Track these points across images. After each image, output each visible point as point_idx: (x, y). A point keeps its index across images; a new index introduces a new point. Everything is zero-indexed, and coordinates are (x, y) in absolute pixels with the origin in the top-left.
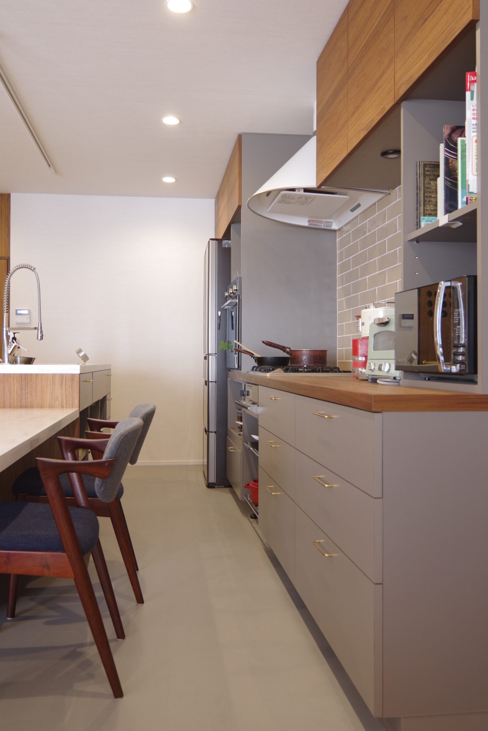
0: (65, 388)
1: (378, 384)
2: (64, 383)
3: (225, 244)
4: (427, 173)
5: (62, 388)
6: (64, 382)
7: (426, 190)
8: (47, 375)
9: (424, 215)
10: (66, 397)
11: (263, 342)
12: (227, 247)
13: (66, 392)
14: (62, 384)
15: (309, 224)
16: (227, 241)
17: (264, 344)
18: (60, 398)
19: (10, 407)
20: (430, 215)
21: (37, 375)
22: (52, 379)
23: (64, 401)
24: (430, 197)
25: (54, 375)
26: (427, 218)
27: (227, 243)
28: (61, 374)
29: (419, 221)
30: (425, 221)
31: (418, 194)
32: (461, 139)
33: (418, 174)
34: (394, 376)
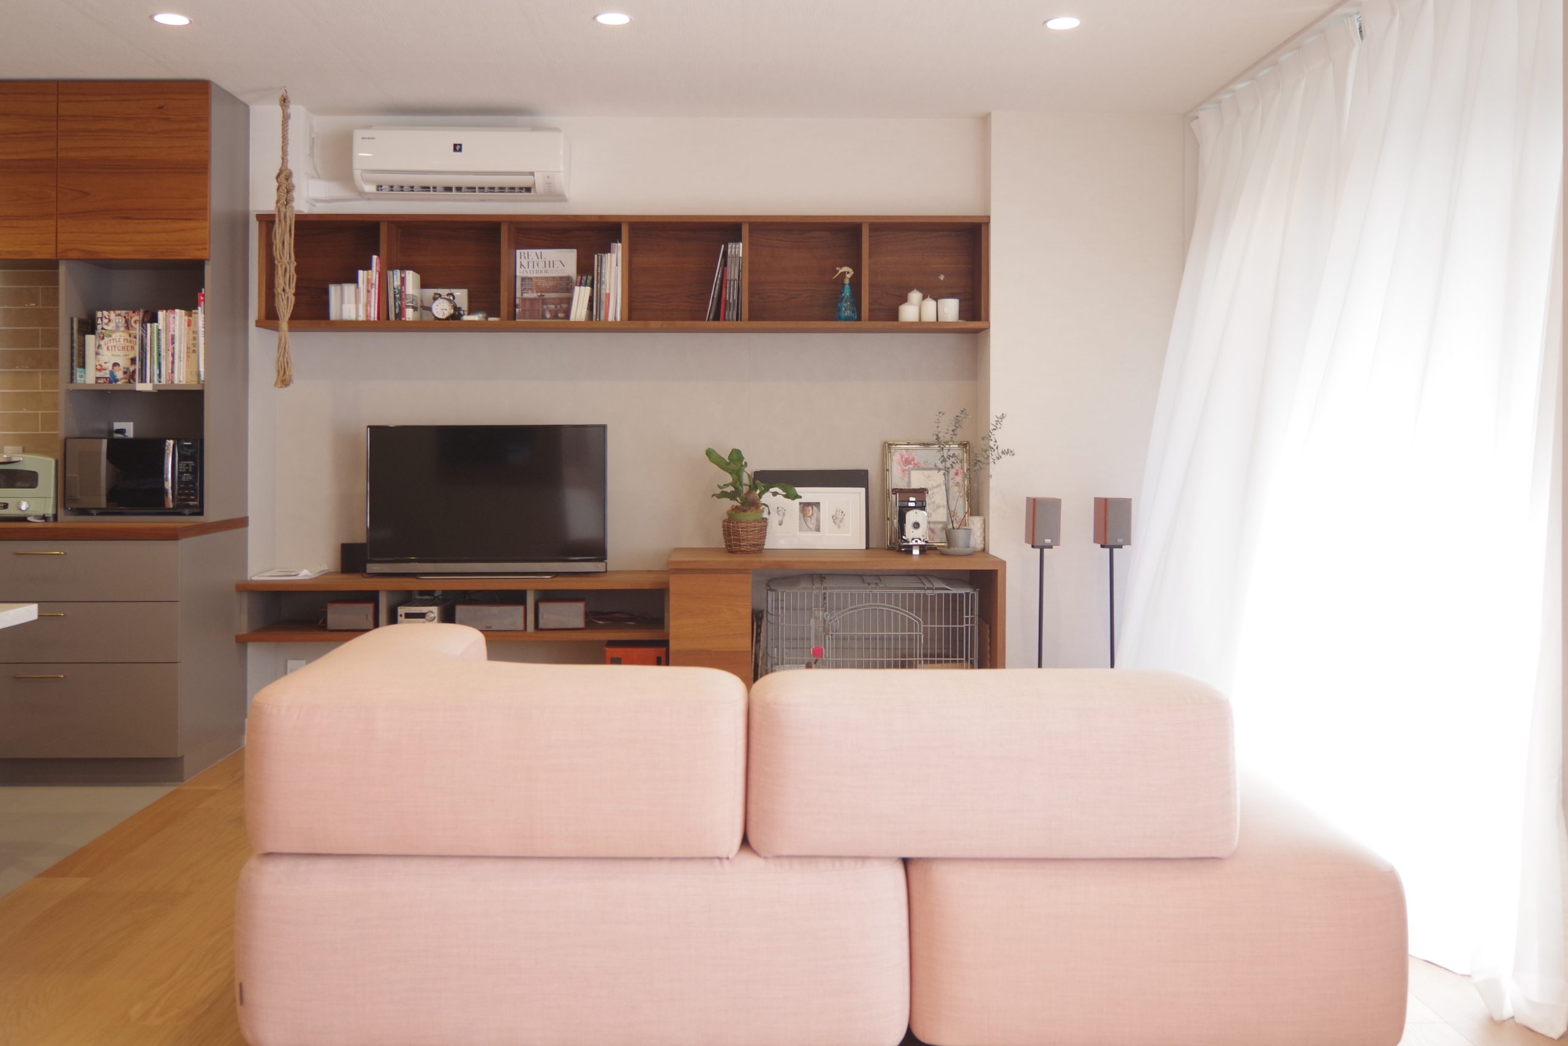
4: (81, 329)
7: (78, 345)
9: (78, 367)
20: (81, 367)
24: (79, 351)
26: (79, 369)
29: (74, 371)
30: (78, 372)
31: (72, 347)
32: (156, 324)
33: (72, 329)
34: (41, 513)
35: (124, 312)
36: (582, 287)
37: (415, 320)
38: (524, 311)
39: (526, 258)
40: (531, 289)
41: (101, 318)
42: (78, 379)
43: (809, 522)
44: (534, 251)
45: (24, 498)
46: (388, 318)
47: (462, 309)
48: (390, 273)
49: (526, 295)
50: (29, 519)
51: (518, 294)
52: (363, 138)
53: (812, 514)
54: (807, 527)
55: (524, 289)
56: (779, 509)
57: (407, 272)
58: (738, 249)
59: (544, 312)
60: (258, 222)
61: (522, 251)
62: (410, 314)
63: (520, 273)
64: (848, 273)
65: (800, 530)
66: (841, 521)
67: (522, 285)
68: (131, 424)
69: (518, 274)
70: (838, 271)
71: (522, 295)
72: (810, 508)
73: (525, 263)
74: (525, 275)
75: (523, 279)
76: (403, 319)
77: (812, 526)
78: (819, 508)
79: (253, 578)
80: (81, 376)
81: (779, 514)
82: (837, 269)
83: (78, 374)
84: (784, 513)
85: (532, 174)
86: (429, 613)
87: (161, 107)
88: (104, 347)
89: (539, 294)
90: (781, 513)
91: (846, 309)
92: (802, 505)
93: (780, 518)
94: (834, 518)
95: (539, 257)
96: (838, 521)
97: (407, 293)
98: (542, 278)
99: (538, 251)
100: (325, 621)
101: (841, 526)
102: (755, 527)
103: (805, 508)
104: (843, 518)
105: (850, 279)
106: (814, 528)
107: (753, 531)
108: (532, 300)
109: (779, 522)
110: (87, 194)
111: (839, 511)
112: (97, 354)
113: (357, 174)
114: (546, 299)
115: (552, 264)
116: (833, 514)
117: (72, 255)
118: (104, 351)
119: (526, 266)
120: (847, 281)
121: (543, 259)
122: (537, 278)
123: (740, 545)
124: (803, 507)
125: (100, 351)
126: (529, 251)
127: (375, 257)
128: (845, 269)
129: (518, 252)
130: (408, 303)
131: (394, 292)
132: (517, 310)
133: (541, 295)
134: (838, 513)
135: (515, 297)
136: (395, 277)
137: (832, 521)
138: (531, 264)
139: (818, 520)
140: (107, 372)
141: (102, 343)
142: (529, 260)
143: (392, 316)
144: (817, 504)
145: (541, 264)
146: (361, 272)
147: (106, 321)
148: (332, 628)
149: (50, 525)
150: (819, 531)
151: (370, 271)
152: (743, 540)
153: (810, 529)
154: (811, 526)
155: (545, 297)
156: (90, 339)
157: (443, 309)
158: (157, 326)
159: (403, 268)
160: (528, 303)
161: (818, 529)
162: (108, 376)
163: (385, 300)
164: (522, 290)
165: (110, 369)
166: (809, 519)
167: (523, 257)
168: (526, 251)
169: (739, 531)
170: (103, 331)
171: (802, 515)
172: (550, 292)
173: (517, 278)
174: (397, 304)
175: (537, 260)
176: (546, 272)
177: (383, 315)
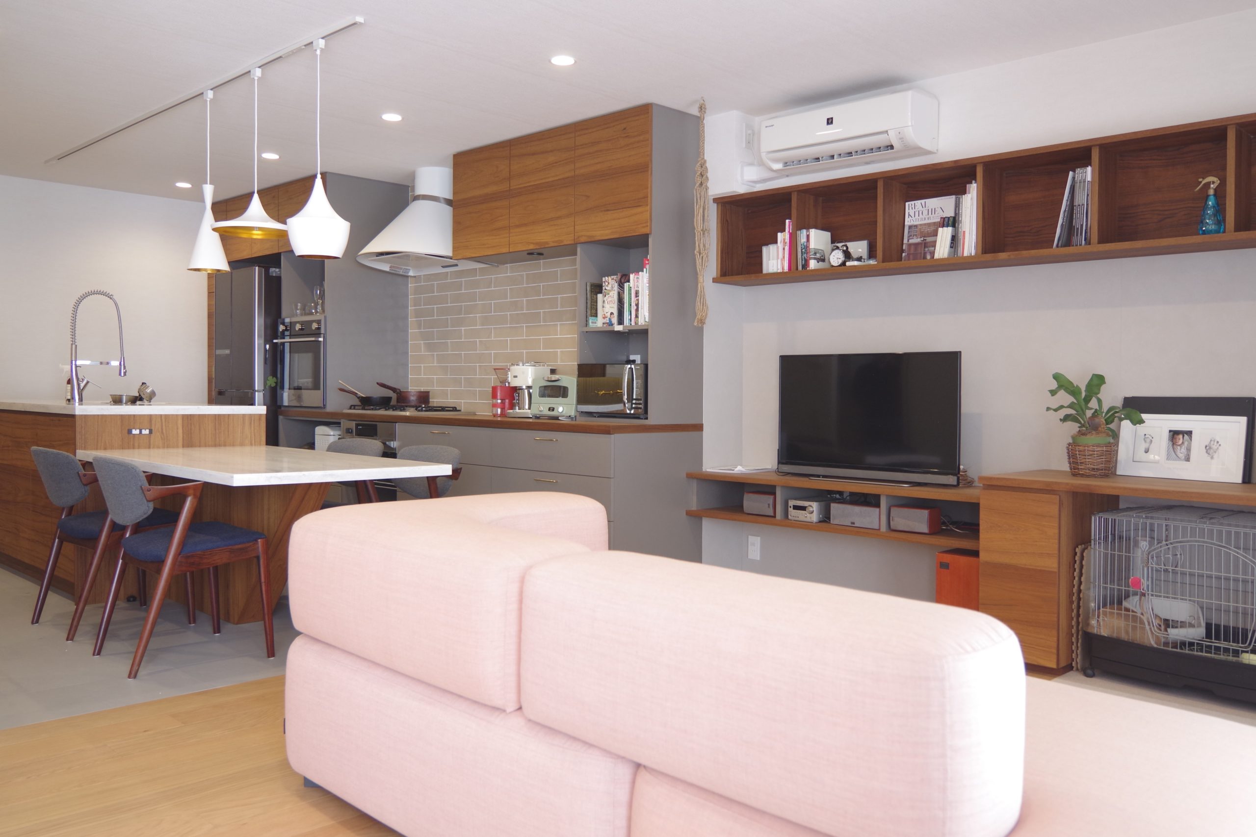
0: (254, 428)
1: (559, 420)
2: (253, 423)
3: (272, 272)
4: (593, 290)
5: (251, 427)
6: (253, 421)
7: (593, 301)
8: (238, 415)
9: (591, 316)
10: (254, 435)
11: (378, 383)
12: (274, 275)
13: (254, 431)
14: (251, 423)
15: (390, 270)
16: (275, 269)
17: (378, 386)
18: (249, 436)
19: (206, 446)
20: (594, 316)
21: (229, 415)
22: (242, 419)
23: (253, 439)
24: (594, 305)
25: (244, 415)
26: (592, 318)
27: (275, 271)
28: (250, 414)
29: (588, 319)
30: (591, 320)
31: (587, 303)
32: (627, 283)
33: (587, 290)
34: (568, 415)
35: (615, 276)
36: (944, 228)
37: (817, 268)
38: (909, 255)
39: (913, 208)
40: (916, 235)
41: (605, 282)
42: (590, 324)
43: (1179, 451)
44: (919, 201)
45: (560, 404)
46: (797, 269)
47: (863, 258)
48: (799, 232)
49: (911, 241)
50: (560, 418)
51: (905, 241)
52: (766, 127)
53: (1183, 443)
54: (1175, 456)
55: (911, 236)
56: (1146, 436)
57: (811, 230)
58: (1088, 173)
59: (925, 254)
60: (716, 205)
61: (910, 203)
62: (813, 264)
63: (908, 222)
64: (1213, 183)
65: (1167, 459)
66: (1215, 452)
67: (909, 232)
68: (639, 356)
69: (906, 223)
70: (1201, 182)
71: (908, 241)
72: (1181, 436)
73: (912, 214)
74: (912, 223)
75: (910, 227)
76: (808, 269)
77: (1182, 456)
78: (1191, 437)
79: (708, 470)
80: (592, 323)
81: (1145, 442)
82: (1200, 180)
83: (590, 321)
84: (1151, 441)
85: (887, 132)
86: (810, 507)
87: (625, 129)
88: (606, 302)
89: (922, 239)
90: (1148, 440)
91: (1210, 223)
92: (1172, 433)
93: (1147, 445)
94: (1207, 448)
95: (924, 206)
96: (1211, 452)
97: (810, 248)
98: (925, 224)
99: (923, 201)
100: (742, 506)
101: (1214, 457)
102: (1094, 451)
103: (1175, 436)
104: (1218, 448)
105: (1215, 190)
106: (1183, 458)
107: (1091, 455)
108: (916, 245)
109: (1146, 449)
110: (588, 197)
111: (1214, 441)
112: (603, 307)
113: (763, 155)
114: (928, 243)
115: (934, 211)
116: (1207, 443)
117: (583, 239)
118: (606, 305)
119: (913, 216)
120: (1211, 192)
121: (927, 208)
122: (921, 225)
123: (1078, 469)
124: (1173, 435)
125: (604, 305)
126: (916, 202)
127: (787, 221)
128: (1210, 179)
129: (907, 204)
130: (811, 255)
131: (802, 247)
132: (904, 254)
133: (924, 240)
134: (1212, 443)
135: (902, 244)
136: (802, 235)
137: (1205, 451)
138: (917, 214)
139: (1189, 450)
140: (608, 319)
141: (605, 299)
142: (916, 210)
143: (800, 268)
144: (1189, 433)
145: (925, 213)
146: (779, 235)
147: (607, 284)
148: (747, 512)
149: (574, 422)
150: (1189, 461)
151: (784, 233)
152: (1080, 463)
153: (1179, 458)
154: (1180, 455)
155: (927, 241)
156: (600, 296)
157: (838, 258)
158: (629, 285)
159: (808, 228)
160: (912, 248)
161: (1188, 459)
162: (608, 322)
163: (795, 252)
164: (908, 237)
165: (609, 317)
166: (1179, 447)
167: (910, 208)
168: (913, 203)
169: (1077, 454)
170: (606, 291)
171: (1171, 443)
172: (931, 236)
173: (905, 226)
174: (803, 257)
175: (922, 209)
176: (928, 219)
177: (794, 267)
